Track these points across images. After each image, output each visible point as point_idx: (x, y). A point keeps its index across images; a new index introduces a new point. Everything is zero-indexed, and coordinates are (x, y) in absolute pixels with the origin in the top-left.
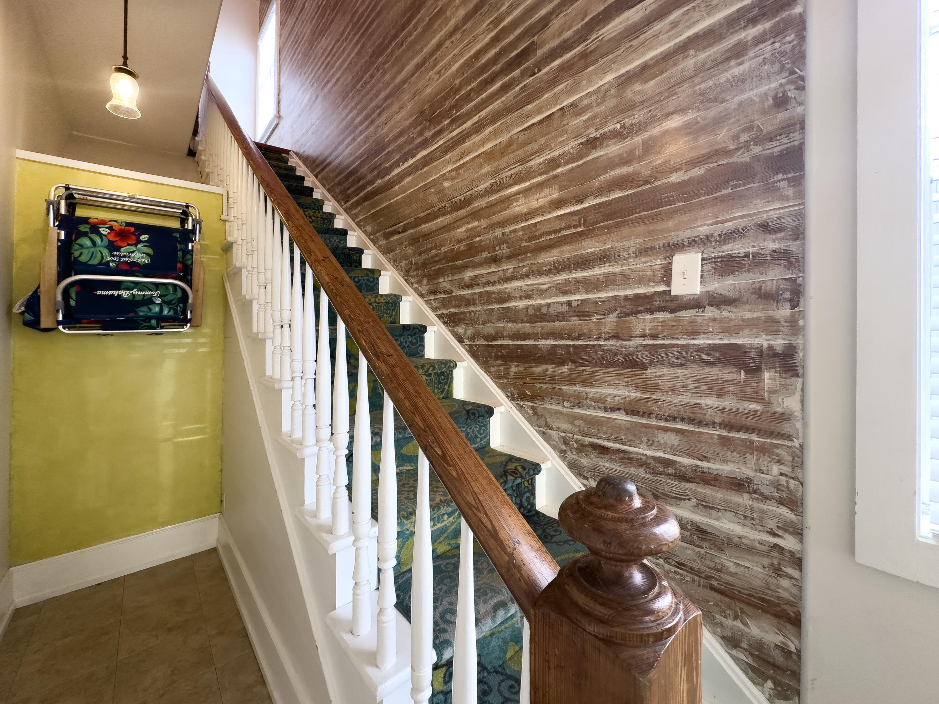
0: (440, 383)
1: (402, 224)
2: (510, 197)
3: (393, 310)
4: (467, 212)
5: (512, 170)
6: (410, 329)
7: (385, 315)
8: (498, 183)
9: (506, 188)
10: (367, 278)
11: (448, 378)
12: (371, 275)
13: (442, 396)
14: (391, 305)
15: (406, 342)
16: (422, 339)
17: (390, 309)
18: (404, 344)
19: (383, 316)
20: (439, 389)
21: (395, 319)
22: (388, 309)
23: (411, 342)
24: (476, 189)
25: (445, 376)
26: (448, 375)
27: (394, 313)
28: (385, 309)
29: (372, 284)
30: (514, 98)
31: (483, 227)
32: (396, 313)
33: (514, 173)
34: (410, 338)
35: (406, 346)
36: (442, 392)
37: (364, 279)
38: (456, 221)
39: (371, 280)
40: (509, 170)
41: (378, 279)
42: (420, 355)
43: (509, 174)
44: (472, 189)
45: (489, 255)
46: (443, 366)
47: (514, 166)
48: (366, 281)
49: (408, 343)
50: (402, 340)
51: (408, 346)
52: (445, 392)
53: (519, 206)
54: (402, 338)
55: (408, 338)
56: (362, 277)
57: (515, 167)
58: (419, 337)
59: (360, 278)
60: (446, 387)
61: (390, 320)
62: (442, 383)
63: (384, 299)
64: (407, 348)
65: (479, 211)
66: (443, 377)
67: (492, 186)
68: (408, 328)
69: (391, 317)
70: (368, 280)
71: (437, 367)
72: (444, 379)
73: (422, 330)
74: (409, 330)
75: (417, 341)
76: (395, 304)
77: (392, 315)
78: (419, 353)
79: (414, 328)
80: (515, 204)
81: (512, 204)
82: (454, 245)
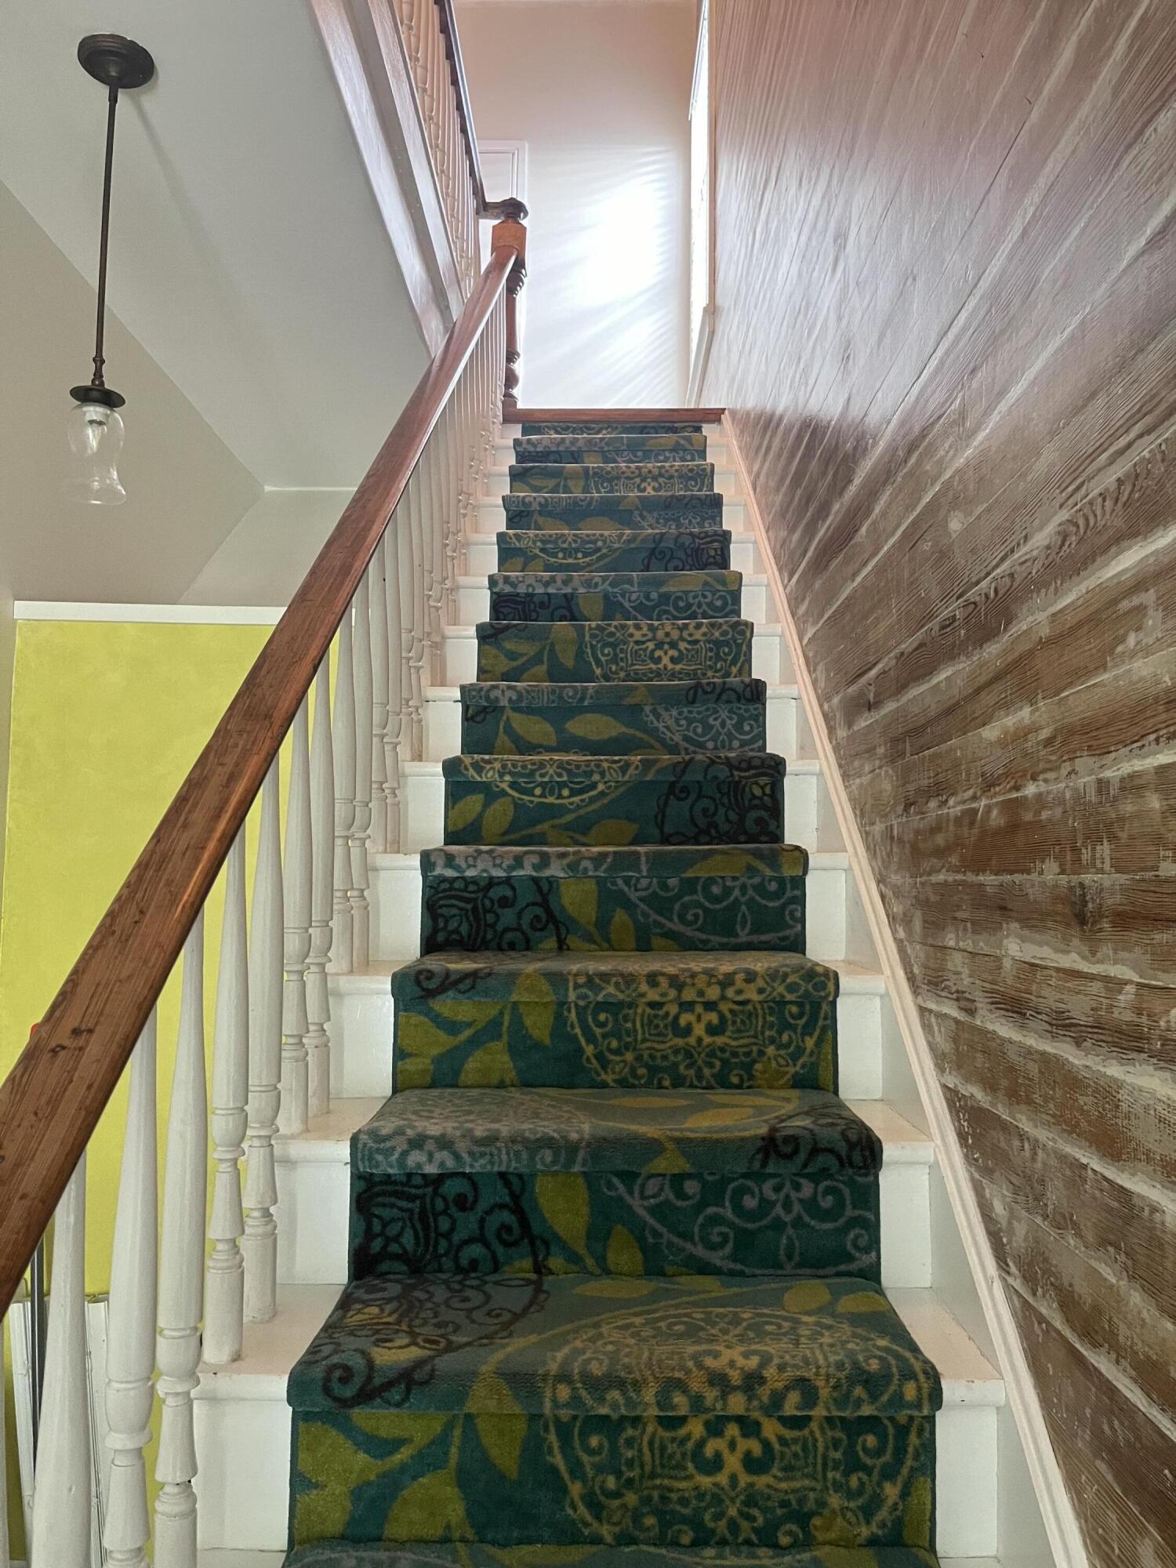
0: (853, 1465)
1: (873, 673)
2: (1115, 601)
3: (808, 1030)
4: (1005, 652)
5: (1121, 461)
6: (796, 1151)
7: (771, 1050)
8: (1081, 522)
9: (1105, 549)
10: (756, 880)
11: (900, 1451)
12: (768, 872)
13: (865, 1532)
14: (794, 1009)
15: (787, 1205)
16: (869, 1198)
17: (794, 1028)
18: (779, 1210)
19: (761, 1053)
20: (850, 1495)
21: (814, 1067)
22: (785, 1026)
23: (811, 1205)
24: (1024, 549)
25: (883, 1438)
26: (903, 1431)
27: (810, 1043)
28: (771, 1026)
29: (776, 904)
30: (1116, 93)
31: (1044, 734)
32: (819, 1043)
33: (1127, 475)
34: (807, 1189)
35: (787, 1219)
36: (868, 1512)
37: (743, 887)
38: (978, 691)
39: (773, 886)
40: (1112, 461)
41: (799, 883)
42: (853, 1267)
43: (1109, 479)
44: (1012, 551)
45: (1063, 879)
46: (858, 1391)
47: (1122, 442)
48: (750, 892)
49: (797, 1208)
50: (771, 1195)
51: (798, 1223)
52: (883, 1514)
53: (1146, 651)
54: (767, 1188)
55: (797, 1187)
56: (734, 879)
57: (1129, 445)
58: (851, 1184)
59: (729, 883)
60: (891, 1491)
61: (792, 1070)
62: (868, 1471)
63: (761, 991)
64: (790, 1231)
65: (1031, 653)
66: (871, 1440)
67: (1065, 536)
68: (788, 1149)
69: (795, 1057)
70: (760, 889)
71: (824, 1393)
72: (879, 1452)
73: (857, 1157)
74: (789, 1157)
75: (840, 1203)
76: (816, 1006)
77: (800, 1051)
78: (850, 1259)
79: (815, 1151)
80: (1131, 640)
81: (1122, 639)
82: (974, 798)
